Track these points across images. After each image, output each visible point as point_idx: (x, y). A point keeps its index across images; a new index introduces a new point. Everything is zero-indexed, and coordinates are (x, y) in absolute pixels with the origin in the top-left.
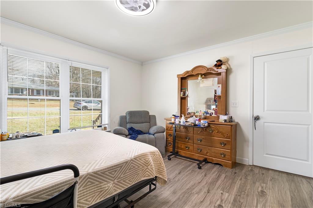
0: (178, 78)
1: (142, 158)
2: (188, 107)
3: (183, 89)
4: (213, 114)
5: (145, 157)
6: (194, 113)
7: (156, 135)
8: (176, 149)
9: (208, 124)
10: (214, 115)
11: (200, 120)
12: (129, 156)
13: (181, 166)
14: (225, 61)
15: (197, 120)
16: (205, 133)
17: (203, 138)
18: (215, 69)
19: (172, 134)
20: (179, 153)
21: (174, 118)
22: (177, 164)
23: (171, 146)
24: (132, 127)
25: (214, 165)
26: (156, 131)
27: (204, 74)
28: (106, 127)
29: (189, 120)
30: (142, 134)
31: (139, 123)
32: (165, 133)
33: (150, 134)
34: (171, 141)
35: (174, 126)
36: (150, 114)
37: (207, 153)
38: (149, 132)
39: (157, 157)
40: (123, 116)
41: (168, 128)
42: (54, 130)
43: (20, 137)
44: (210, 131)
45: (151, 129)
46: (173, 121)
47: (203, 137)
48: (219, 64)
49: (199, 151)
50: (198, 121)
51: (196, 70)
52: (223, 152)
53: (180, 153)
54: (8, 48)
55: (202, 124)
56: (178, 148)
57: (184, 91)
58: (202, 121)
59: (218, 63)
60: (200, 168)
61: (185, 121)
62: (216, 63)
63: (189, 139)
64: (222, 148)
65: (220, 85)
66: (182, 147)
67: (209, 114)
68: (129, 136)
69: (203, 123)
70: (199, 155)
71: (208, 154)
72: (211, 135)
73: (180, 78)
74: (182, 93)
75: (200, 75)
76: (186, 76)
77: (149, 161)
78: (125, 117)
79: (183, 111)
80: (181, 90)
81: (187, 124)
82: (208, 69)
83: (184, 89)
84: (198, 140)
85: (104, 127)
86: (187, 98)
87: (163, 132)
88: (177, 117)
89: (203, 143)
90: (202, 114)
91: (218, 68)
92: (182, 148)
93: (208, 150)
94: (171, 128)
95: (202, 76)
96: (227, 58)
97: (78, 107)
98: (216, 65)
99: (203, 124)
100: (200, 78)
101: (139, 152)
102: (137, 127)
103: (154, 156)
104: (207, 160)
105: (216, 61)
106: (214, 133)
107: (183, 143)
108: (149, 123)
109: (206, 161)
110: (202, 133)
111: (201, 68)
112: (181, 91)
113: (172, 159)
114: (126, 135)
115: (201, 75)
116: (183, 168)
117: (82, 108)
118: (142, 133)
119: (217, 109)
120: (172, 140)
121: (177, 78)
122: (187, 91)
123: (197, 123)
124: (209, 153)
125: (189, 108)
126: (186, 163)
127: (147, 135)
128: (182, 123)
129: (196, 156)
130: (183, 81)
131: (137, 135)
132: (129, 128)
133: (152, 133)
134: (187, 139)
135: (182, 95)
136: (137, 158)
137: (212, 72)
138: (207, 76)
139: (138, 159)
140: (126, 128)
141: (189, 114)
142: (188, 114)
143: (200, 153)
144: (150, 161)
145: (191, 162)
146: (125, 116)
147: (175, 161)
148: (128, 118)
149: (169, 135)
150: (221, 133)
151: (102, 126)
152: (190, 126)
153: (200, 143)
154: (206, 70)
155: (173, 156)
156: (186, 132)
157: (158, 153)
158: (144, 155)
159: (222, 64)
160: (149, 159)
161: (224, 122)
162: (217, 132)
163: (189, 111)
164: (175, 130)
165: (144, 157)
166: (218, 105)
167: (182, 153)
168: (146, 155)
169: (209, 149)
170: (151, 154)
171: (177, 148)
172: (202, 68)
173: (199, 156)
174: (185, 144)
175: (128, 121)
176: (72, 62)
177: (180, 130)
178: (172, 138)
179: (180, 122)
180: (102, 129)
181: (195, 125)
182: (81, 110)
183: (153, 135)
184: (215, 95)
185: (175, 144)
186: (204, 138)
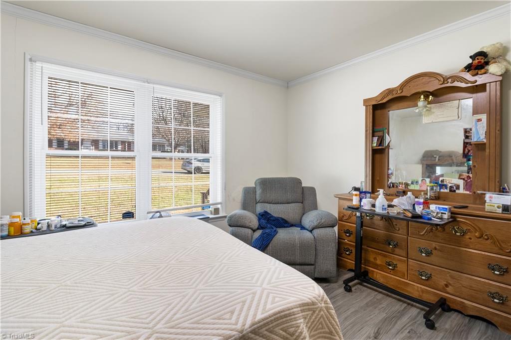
0: (367, 106)
1: (278, 325)
2: (390, 172)
3: (377, 132)
4: (458, 187)
5: (287, 322)
6: (407, 185)
7: (316, 232)
8: (362, 265)
9: (452, 213)
10: (461, 191)
11: (426, 203)
12: (236, 324)
13: (377, 311)
14: (497, 54)
15: (419, 203)
16: (439, 234)
17: (435, 249)
18: (468, 76)
19: (354, 230)
20: (370, 275)
21: (358, 197)
22: (367, 305)
23: (349, 257)
24: (266, 212)
25: (467, 319)
26: (316, 224)
27: (432, 94)
28: (219, 208)
29: (396, 201)
30: (287, 227)
31: (281, 204)
32: (336, 228)
33: (303, 228)
34: (351, 245)
35: (358, 214)
36: (303, 186)
37: (447, 286)
38: (301, 222)
39: (322, 316)
40: (251, 187)
41: (343, 216)
42: (124, 214)
43: (53, 228)
44: (456, 232)
45: (305, 216)
46: (355, 202)
47: (434, 244)
48: (479, 62)
49: (424, 278)
50: (422, 206)
51: (412, 84)
52: (498, 290)
53: (373, 274)
54: (43, 66)
55: (435, 214)
56: (368, 262)
57: (380, 134)
58: (433, 207)
59: (476, 61)
60: (431, 325)
61: (386, 203)
62: (470, 61)
63: (396, 246)
64: (495, 279)
65: (484, 117)
66: (378, 262)
67: (446, 188)
68: (258, 231)
69: (438, 211)
70: (423, 287)
71: (449, 289)
72: (458, 241)
73: (371, 107)
74: (375, 139)
75: (422, 97)
76: (384, 101)
77: (297, 334)
78: (254, 190)
79: (378, 178)
80: (373, 132)
81: (393, 212)
82: (445, 79)
83: (380, 131)
84: (422, 252)
85: (215, 209)
86: (387, 149)
87: (333, 226)
88: (365, 192)
89: (433, 259)
90: (429, 188)
91: (477, 74)
92: (377, 265)
93: (449, 278)
94: (350, 217)
95: (426, 97)
96: (504, 45)
97: (188, 169)
98: (468, 68)
99: (437, 213)
100: (421, 103)
101: (269, 306)
102: (276, 211)
103: (312, 315)
104: (447, 303)
105: (471, 57)
106: (468, 237)
107: (380, 254)
108: (302, 203)
109: (444, 306)
110: (431, 234)
111: (426, 79)
112: (373, 136)
113: (353, 289)
114: (252, 229)
115: (424, 96)
116: (385, 320)
117: (193, 170)
118: (286, 225)
119: (471, 175)
120: (354, 244)
121: (364, 107)
122: (387, 135)
123: (419, 209)
124: (453, 286)
125: (392, 174)
126: (390, 305)
127: (295, 231)
128: (378, 210)
129: (416, 288)
130: (378, 112)
131: (275, 229)
132: (259, 214)
133: (307, 227)
134: (390, 244)
135: (375, 145)
136: (261, 327)
137: (457, 84)
138: (441, 98)
139: (264, 331)
140: (254, 212)
141: (393, 186)
142: (390, 187)
143: (427, 283)
144: (301, 333)
145: (405, 302)
146: (253, 187)
147: (363, 296)
148: (259, 192)
149: (346, 233)
150: (489, 242)
151: (211, 207)
152: (401, 216)
153: (427, 257)
154: (441, 83)
155: (356, 281)
156: (387, 229)
157: (326, 302)
158: (282, 317)
159: (487, 63)
160: (298, 327)
161: (500, 210)
162: (480, 238)
163: (393, 180)
164: (362, 222)
165: (283, 323)
166: (474, 166)
167: (379, 275)
168: (290, 315)
169: (452, 277)
170: (302, 311)
171: (365, 263)
172: (428, 77)
173: (423, 291)
174: (385, 256)
175: (258, 198)
176: (155, 86)
177: (374, 224)
178: (353, 238)
179: (374, 206)
180: (211, 211)
181: (416, 217)
182: (192, 173)
183: (311, 231)
184: (467, 141)
185: (361, 253)
186: (437, 247)
